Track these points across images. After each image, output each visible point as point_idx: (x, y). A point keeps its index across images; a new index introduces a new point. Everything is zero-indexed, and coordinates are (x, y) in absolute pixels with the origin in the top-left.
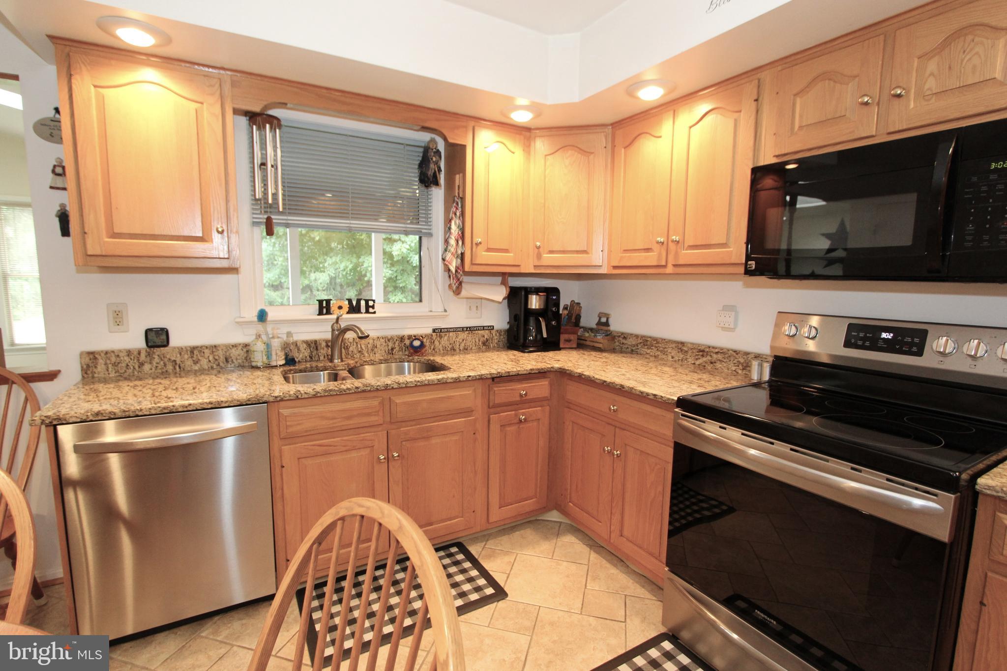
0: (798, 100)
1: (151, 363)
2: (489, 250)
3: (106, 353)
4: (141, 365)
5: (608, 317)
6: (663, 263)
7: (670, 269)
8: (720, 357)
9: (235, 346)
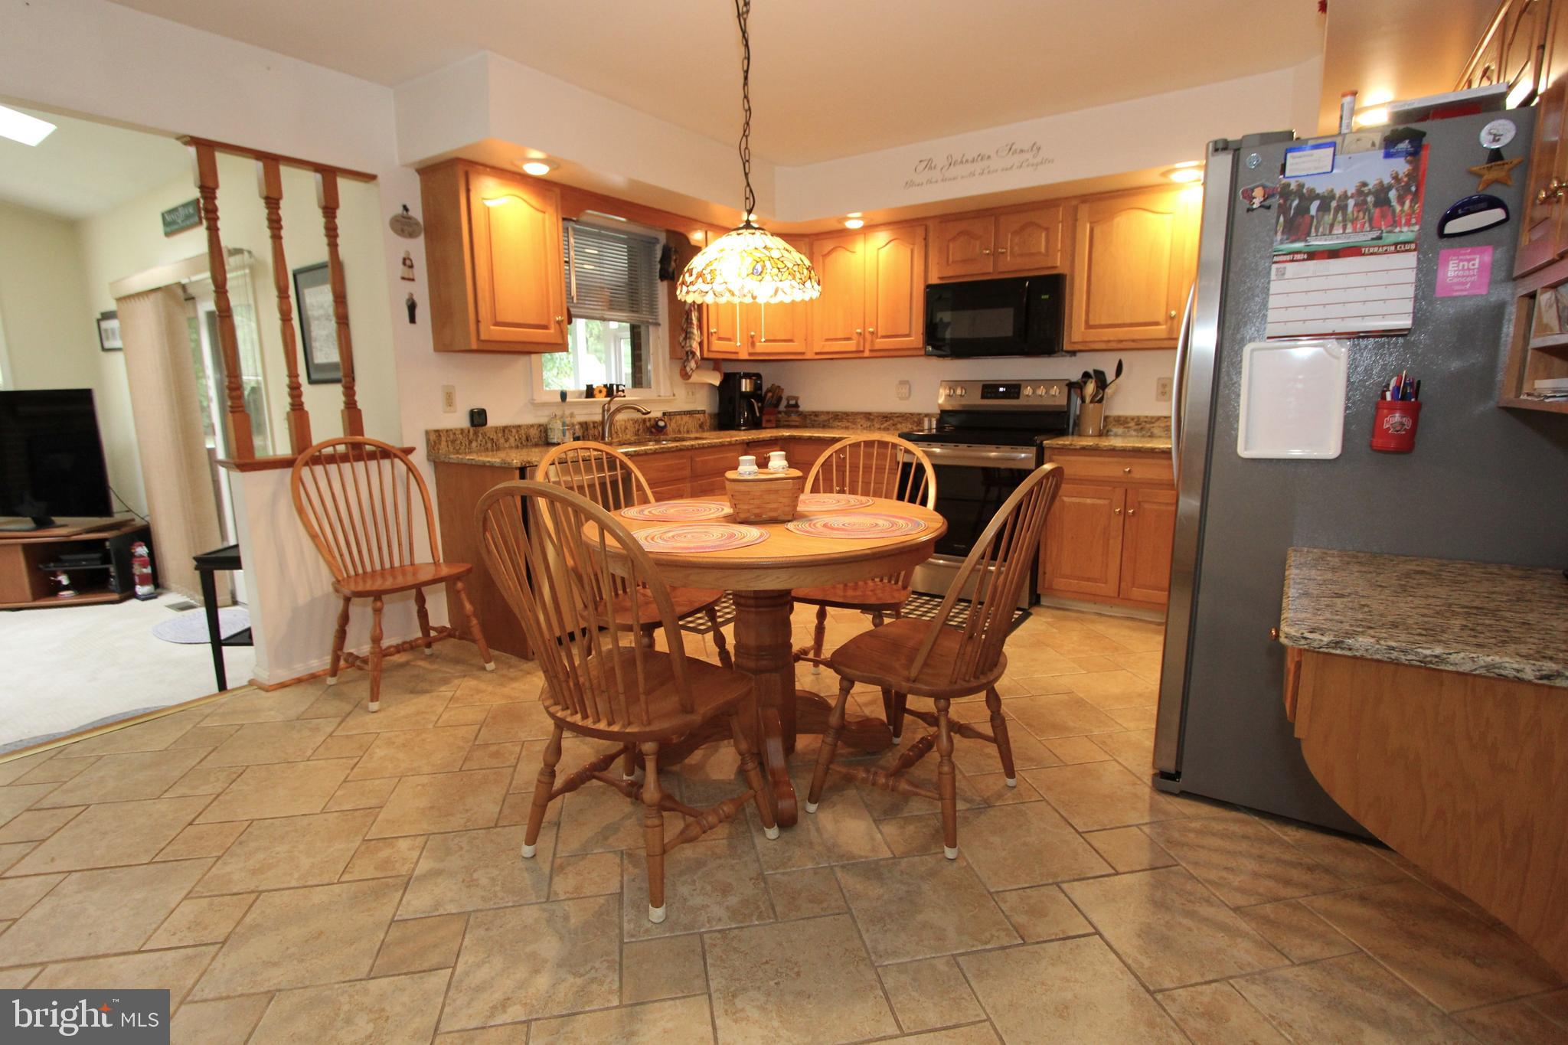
0: (951, 245)
1: (477, 441)
2: (720, 339)
3: (447, 431)
4: (470, 442)
5: (796, 399)
6: (862, 349)
7: (867, 354)
8: (900, 419)
9: (532, 426)
